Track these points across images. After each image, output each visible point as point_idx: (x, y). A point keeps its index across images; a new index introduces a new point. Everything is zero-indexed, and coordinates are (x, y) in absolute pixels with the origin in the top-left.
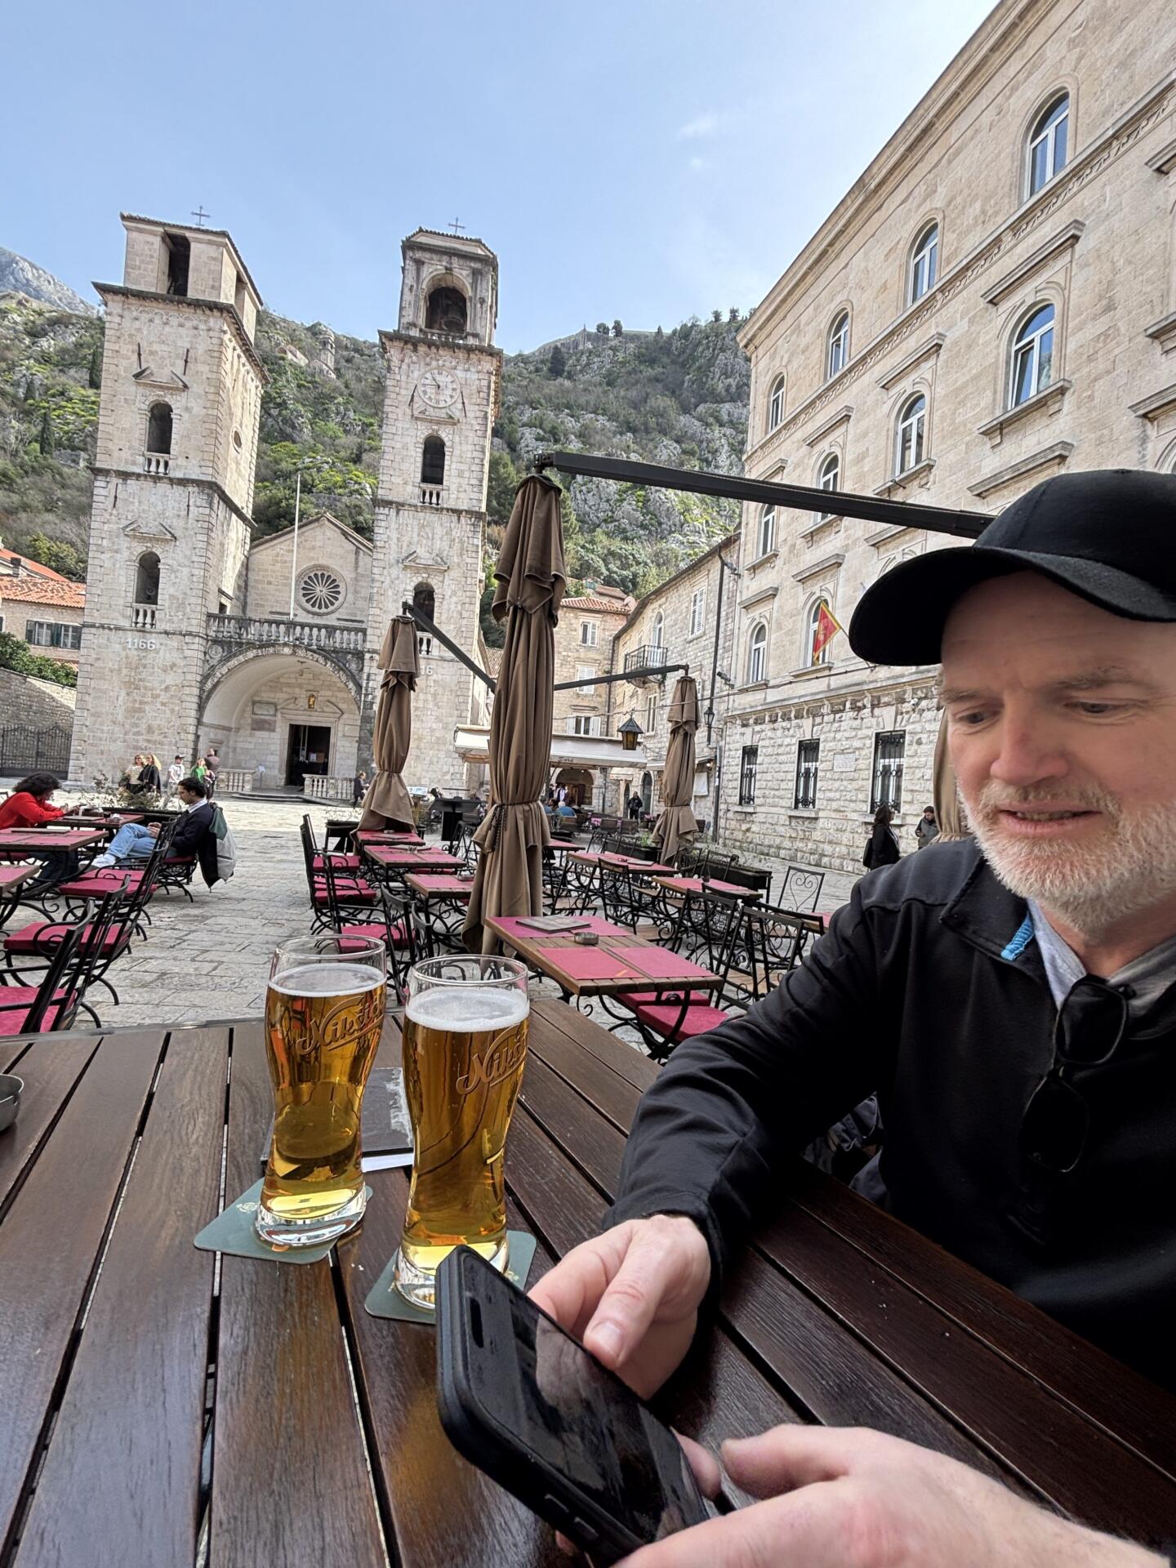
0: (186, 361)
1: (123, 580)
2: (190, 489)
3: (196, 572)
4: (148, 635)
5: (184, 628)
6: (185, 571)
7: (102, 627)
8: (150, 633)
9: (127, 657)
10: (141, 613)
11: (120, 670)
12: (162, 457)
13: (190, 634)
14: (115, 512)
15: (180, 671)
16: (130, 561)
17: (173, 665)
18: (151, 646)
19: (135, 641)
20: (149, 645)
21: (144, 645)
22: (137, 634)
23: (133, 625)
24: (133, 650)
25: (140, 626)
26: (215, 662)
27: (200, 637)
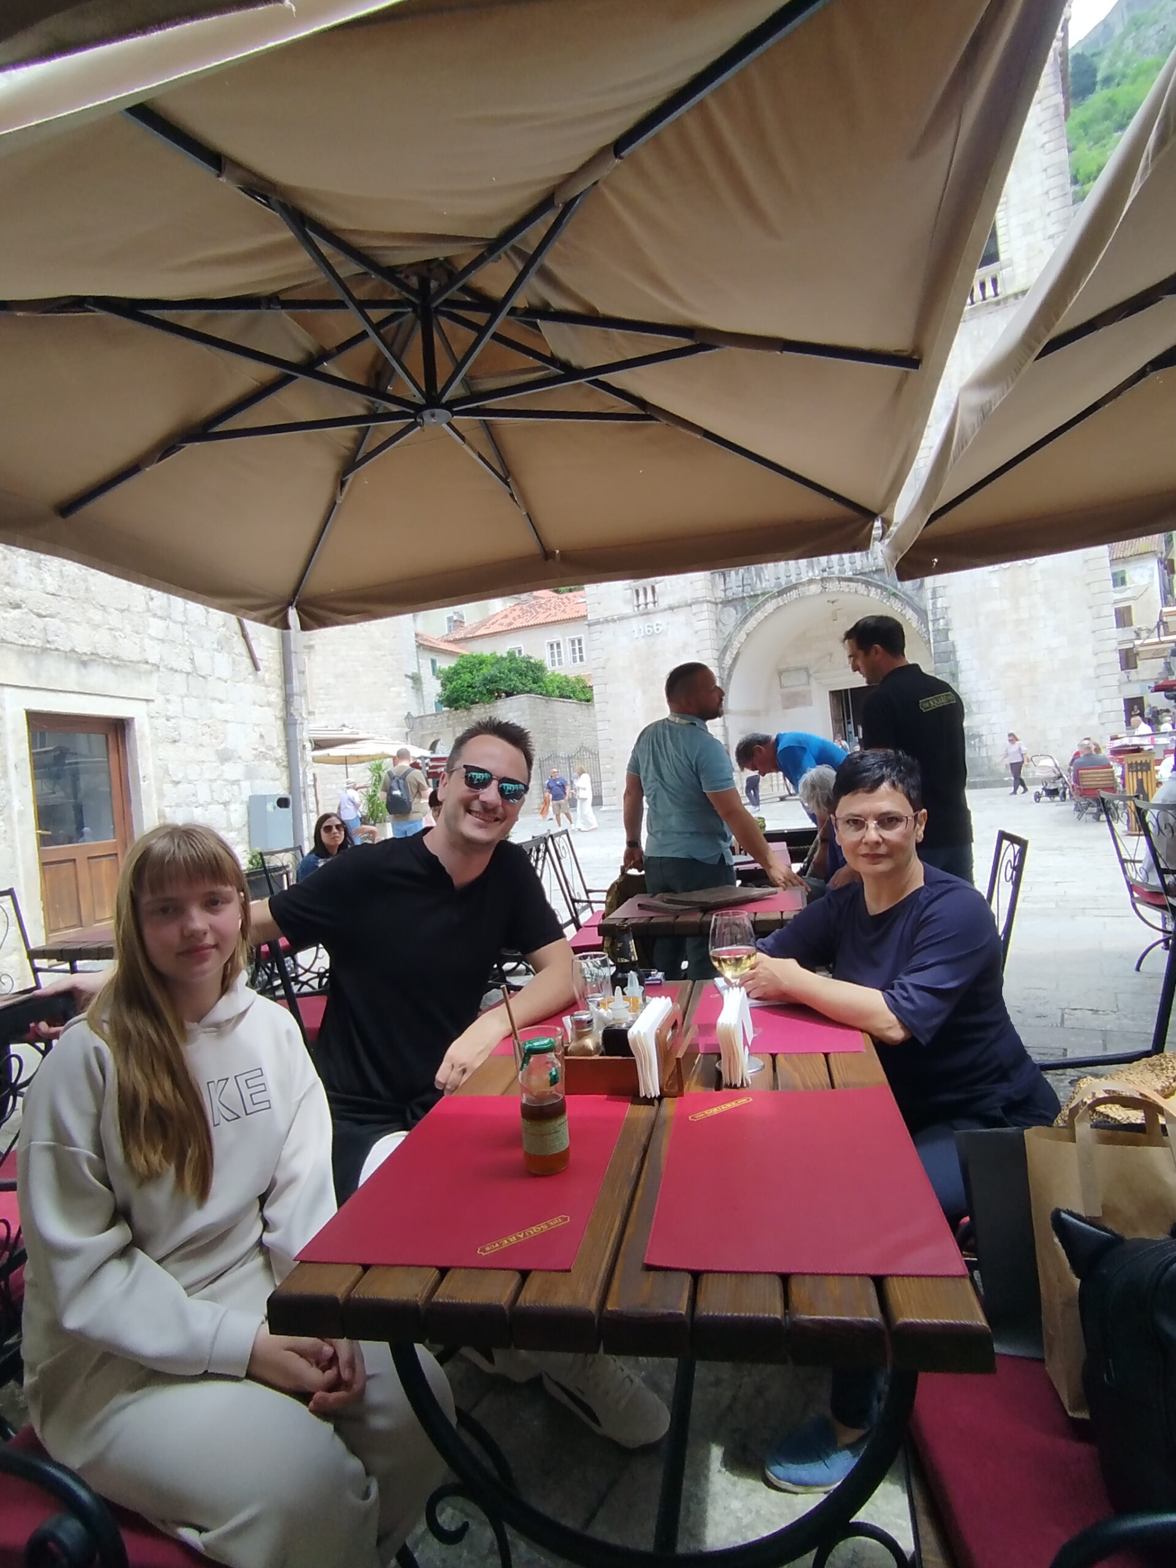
4: (651, 616)
7: (607, 621)
8: (654, 613)
9: (636, 649)
10: (641, 593)
11: (631, 666)
13: (696, 602)
17: (686, 645)
18: (658, 629)
19: (641, 627)
20: (655, 628)
21: (650, 629)
22: (641, 618)
23: (636, 608)
24: (640, 638)
25: (642, 608)
26: (730, 629)
27: (708, 602)
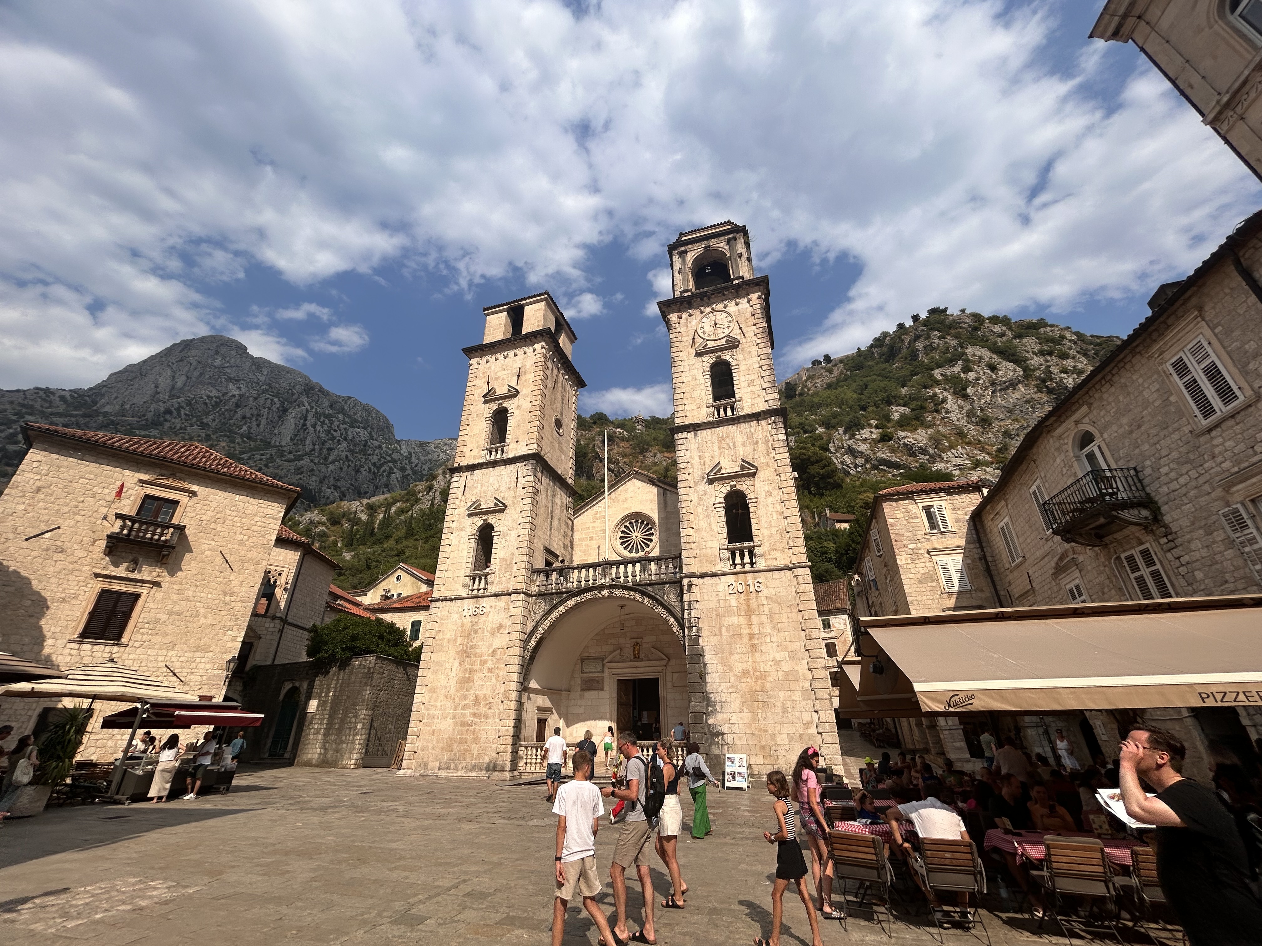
0: (518, 376)
1: (465, 553)
2: (519, 464)
5: (511, 587)
6: (514, 534)
7: (445, 600)
11: (455, 639)
12: (498, 447)
13: (516, 592)
14: (464, 498)
15: (507, 632)
16: (471, 535)
19: (470, 608)
20: (481, 609)
21: (477, 610)
22: (472, 601)
23: (470, 593)
24: (467, 617)
25: (475, 592)
26: (538, 617)
27: (524, 593)
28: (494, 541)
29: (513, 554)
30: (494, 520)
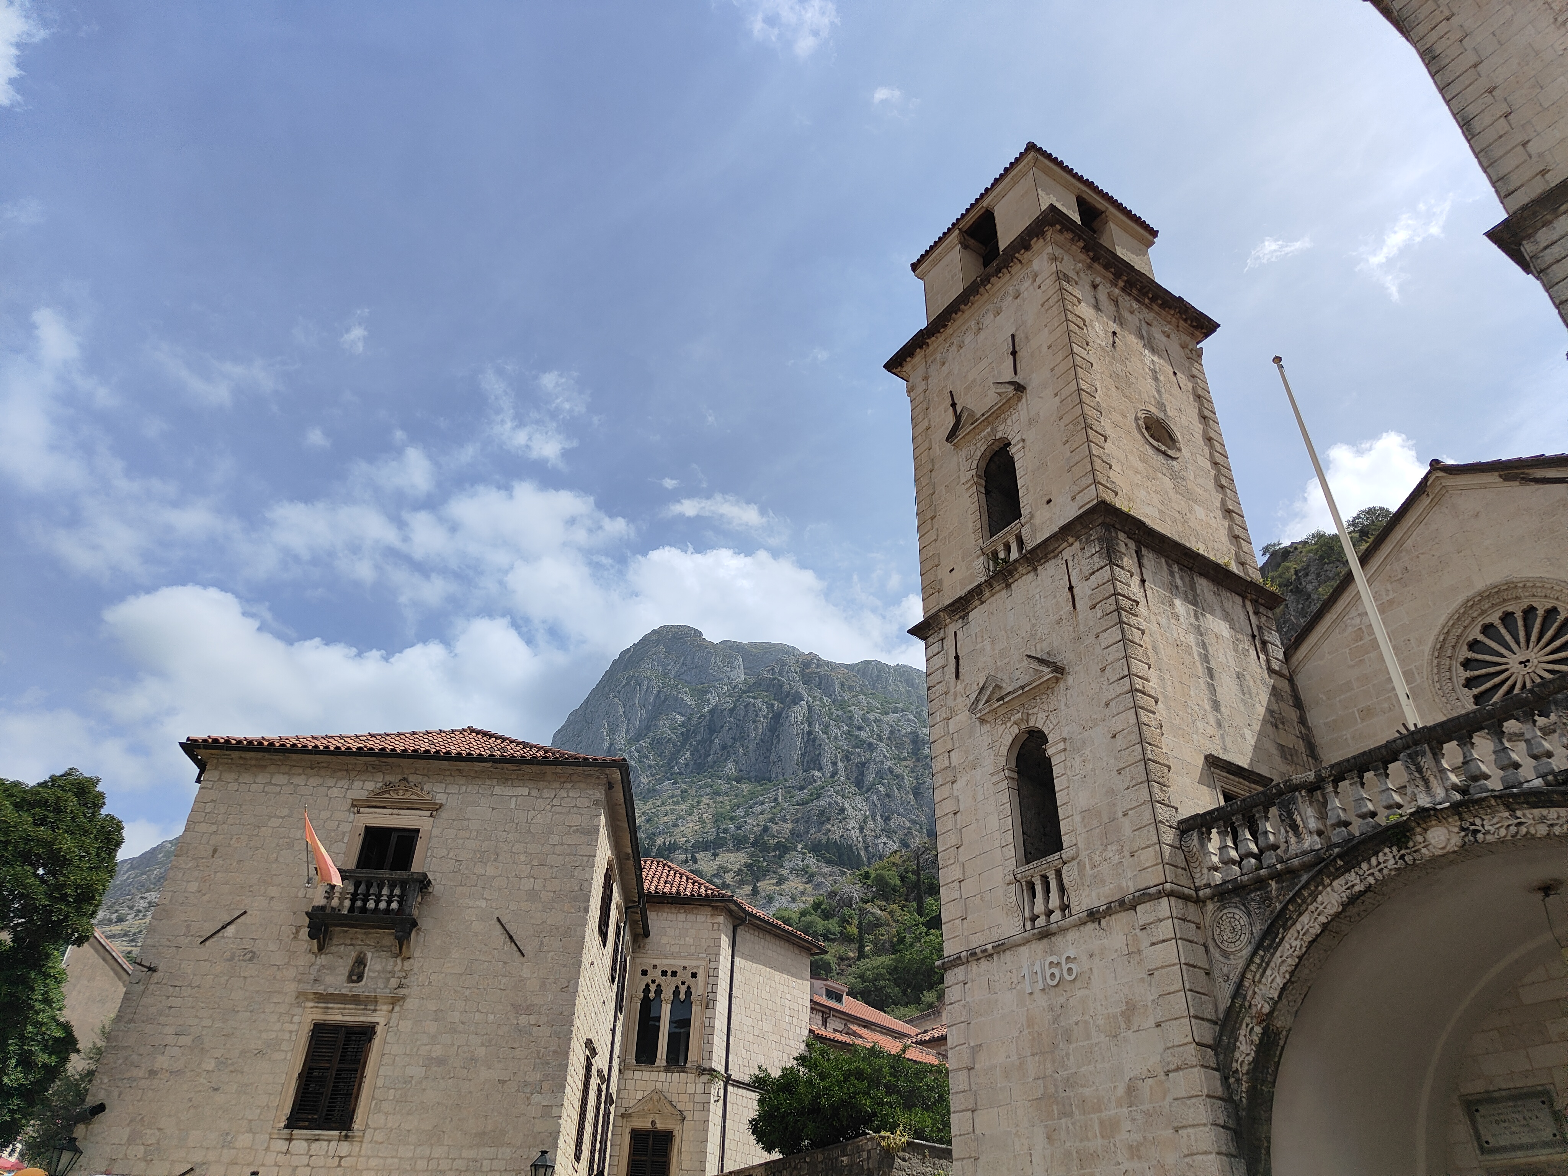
0: (1014, 353)
1: (994, 822)
2: (1067, 554)
3: (1118, 724)
4: (1057, 940)
5: (1130, 885)
6: (1099, 735)
7: (973, 955)
8: (1063, 930)
9: (1031, 1022)
10: (1039, 889)
11: (1022, 1066)
12: (1008, 533)
13: (1144, 896)
14: (960, 687)
15: (1151, 1022)
16: (998, 772)
17: (1130, 1009)
18: (1070, 970)
19: (1037, 968)
20: (1065, 968)
21: (1055, 971)
22: (1039, 947)
23: (1029, 926)
24: (1037, 994)
25: (1041, 922)
26: (1241, 964)
27: (1170, 894)
28: (1056, 771)
29: (1111, 792)
30: (1042, 715)
